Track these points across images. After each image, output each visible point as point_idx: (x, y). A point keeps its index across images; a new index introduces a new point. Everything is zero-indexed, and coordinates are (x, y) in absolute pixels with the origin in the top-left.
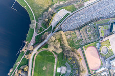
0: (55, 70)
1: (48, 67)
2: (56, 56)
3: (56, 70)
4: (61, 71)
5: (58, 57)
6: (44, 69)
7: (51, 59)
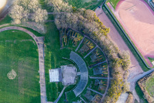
0: (42, 77)
1: (22, 71)
2: (39, 41)
3: (47, 75)
4: (61, 76)
5: (46, 41)
6: (12, 75)
7: (28, 48)
